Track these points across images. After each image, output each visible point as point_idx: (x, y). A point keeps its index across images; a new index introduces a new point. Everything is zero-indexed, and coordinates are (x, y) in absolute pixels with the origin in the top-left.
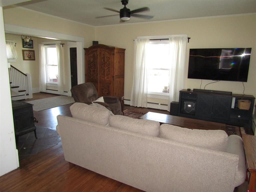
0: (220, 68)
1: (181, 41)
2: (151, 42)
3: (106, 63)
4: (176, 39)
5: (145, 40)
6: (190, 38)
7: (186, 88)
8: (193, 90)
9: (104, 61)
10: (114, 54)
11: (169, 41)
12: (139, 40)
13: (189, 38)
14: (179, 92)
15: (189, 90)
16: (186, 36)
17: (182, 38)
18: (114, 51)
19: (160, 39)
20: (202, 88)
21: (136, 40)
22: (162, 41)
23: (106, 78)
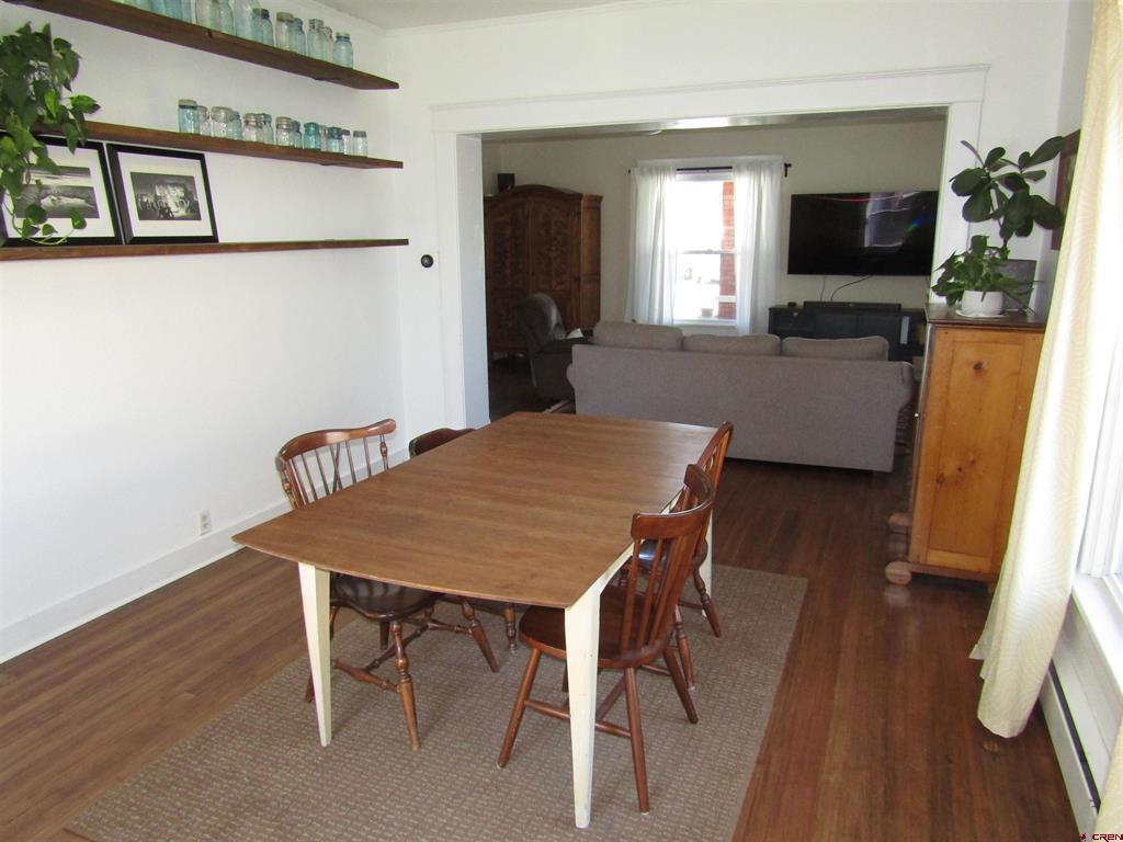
0: (866, 245)
1: (767, 173)
2: (679, 176)
3: (555, 239)
4: (755, 168)
5: (663, 170)
6: (790, 165)
7: (784, 302)
8: (802, 304)
9: (548, 232)
10: (579, 214)
11: (732, 174)
12: (645, 169)
13: (787, 166)
14: (768, 312)
15: (792, 305)
16: (779, 160)
17: (769, 166)
18: (579, 205)
19: (708, 169)
20: (826, 299)
21: (635, 171)
22: (712, 174)
23: (554, 283)
